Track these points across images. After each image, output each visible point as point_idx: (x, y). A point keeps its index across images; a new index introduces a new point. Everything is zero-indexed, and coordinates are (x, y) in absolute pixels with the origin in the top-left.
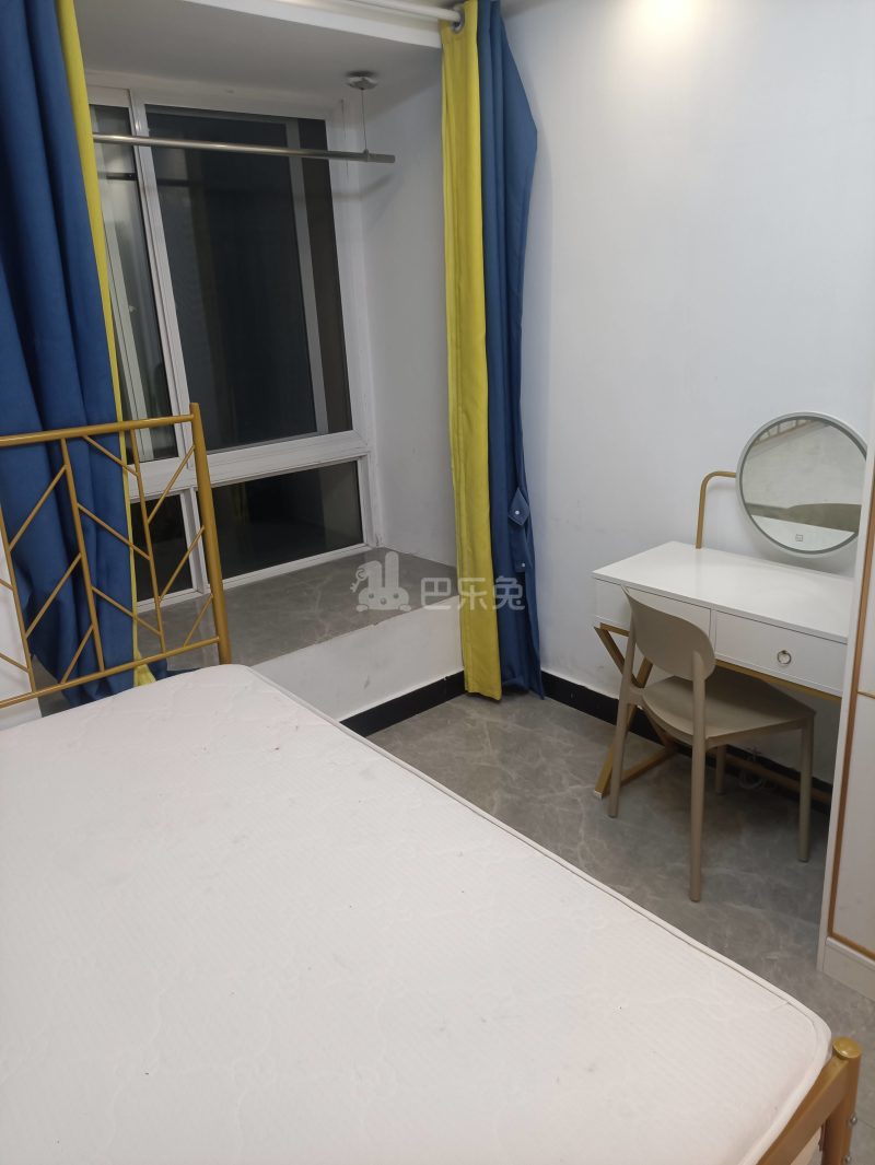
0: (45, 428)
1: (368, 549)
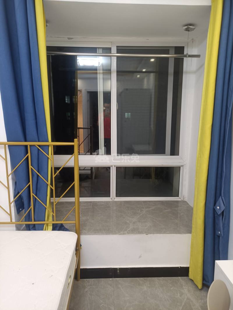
0: (26, 141)
1: (180, 200)
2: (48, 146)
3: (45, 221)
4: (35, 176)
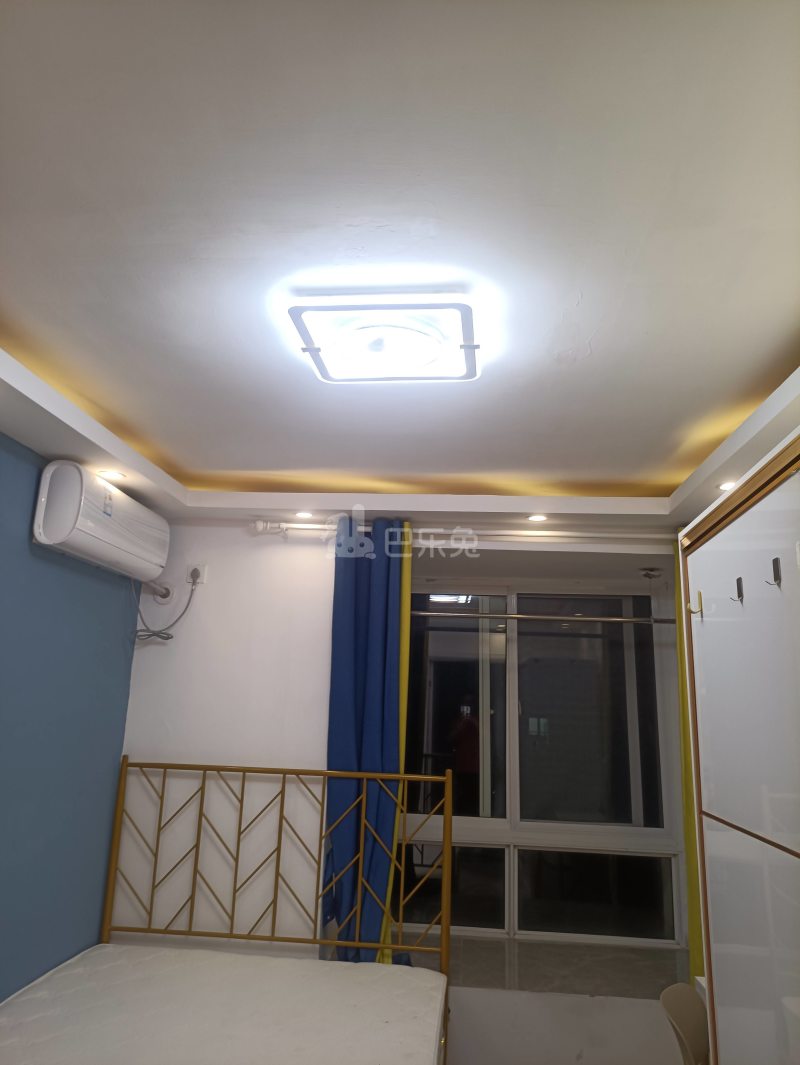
1: (678, 947)
2: (398, 781)
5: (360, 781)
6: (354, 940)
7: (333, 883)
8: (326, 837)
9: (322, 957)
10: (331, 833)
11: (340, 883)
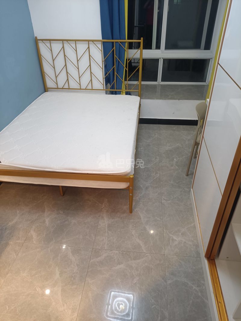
2: (125, 42)
3: (121, 89)
4: (118, 61)
5: (113, 43)
6: (115, 89)
7: (107, 74)
8: (104, 61)
9: (106, 94)
10: (105, 60)
11: (109, 74)
